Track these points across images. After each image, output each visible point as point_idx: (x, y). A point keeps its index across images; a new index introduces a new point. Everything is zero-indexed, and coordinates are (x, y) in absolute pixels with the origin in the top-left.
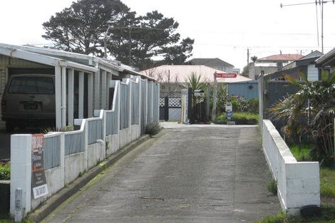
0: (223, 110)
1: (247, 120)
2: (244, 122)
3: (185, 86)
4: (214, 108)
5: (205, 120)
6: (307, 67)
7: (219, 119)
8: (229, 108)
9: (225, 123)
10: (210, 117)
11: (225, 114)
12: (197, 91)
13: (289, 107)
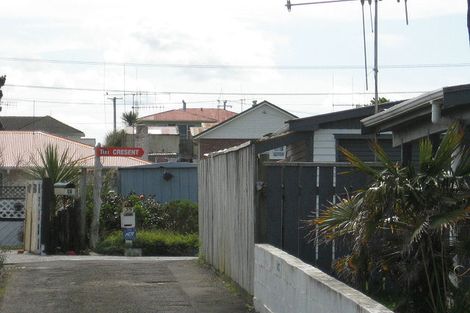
0: (114, 225)
1: (166, 247)
2: (160, 249)
3: (32, 173)
4: (96, 220)
5: (78, 246)
6: (313, 132)
7: (108, 245)
8: (128, 221)
9: (121, 253)
10: (87, 241)
11: (120, 233)
12: (59, 184)
13: (352, 216)
